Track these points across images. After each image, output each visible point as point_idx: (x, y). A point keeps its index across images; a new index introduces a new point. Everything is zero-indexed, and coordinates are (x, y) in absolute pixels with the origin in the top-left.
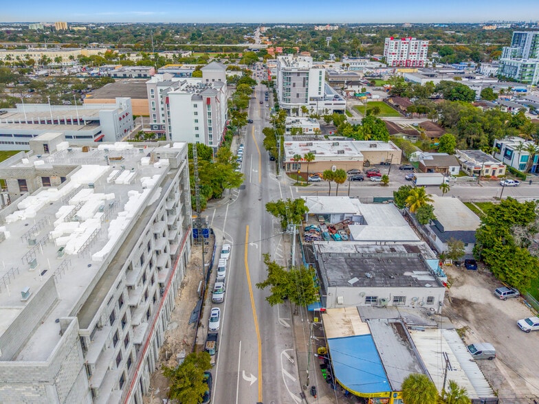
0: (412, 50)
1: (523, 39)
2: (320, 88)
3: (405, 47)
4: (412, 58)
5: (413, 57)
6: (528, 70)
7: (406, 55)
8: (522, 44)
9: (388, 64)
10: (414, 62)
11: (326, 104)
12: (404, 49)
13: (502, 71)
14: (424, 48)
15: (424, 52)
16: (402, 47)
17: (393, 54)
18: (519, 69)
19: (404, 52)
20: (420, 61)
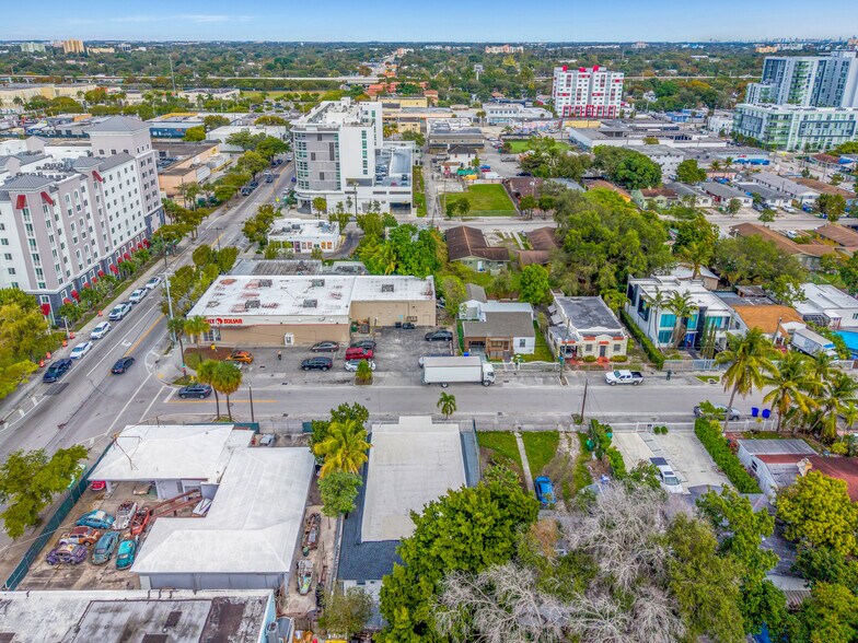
0: (596, 88)
1: (779, 70)
2: (365, 163)
3: (583, 83)
4: (596, 102)
5: (598, 101)
6: (780, 125)
7: (586, 97)
8: (778, 78)
9: (555, 113)
10: (599, 108)
11: (375, 193)
12: (583, 87)
13: (740, 126)
14: (617, 84)
15: (617, 92)
16: (578, 83)
17: (564, 95)
18: (765, 122)
19: (583, 92)
20: (611, 108)
